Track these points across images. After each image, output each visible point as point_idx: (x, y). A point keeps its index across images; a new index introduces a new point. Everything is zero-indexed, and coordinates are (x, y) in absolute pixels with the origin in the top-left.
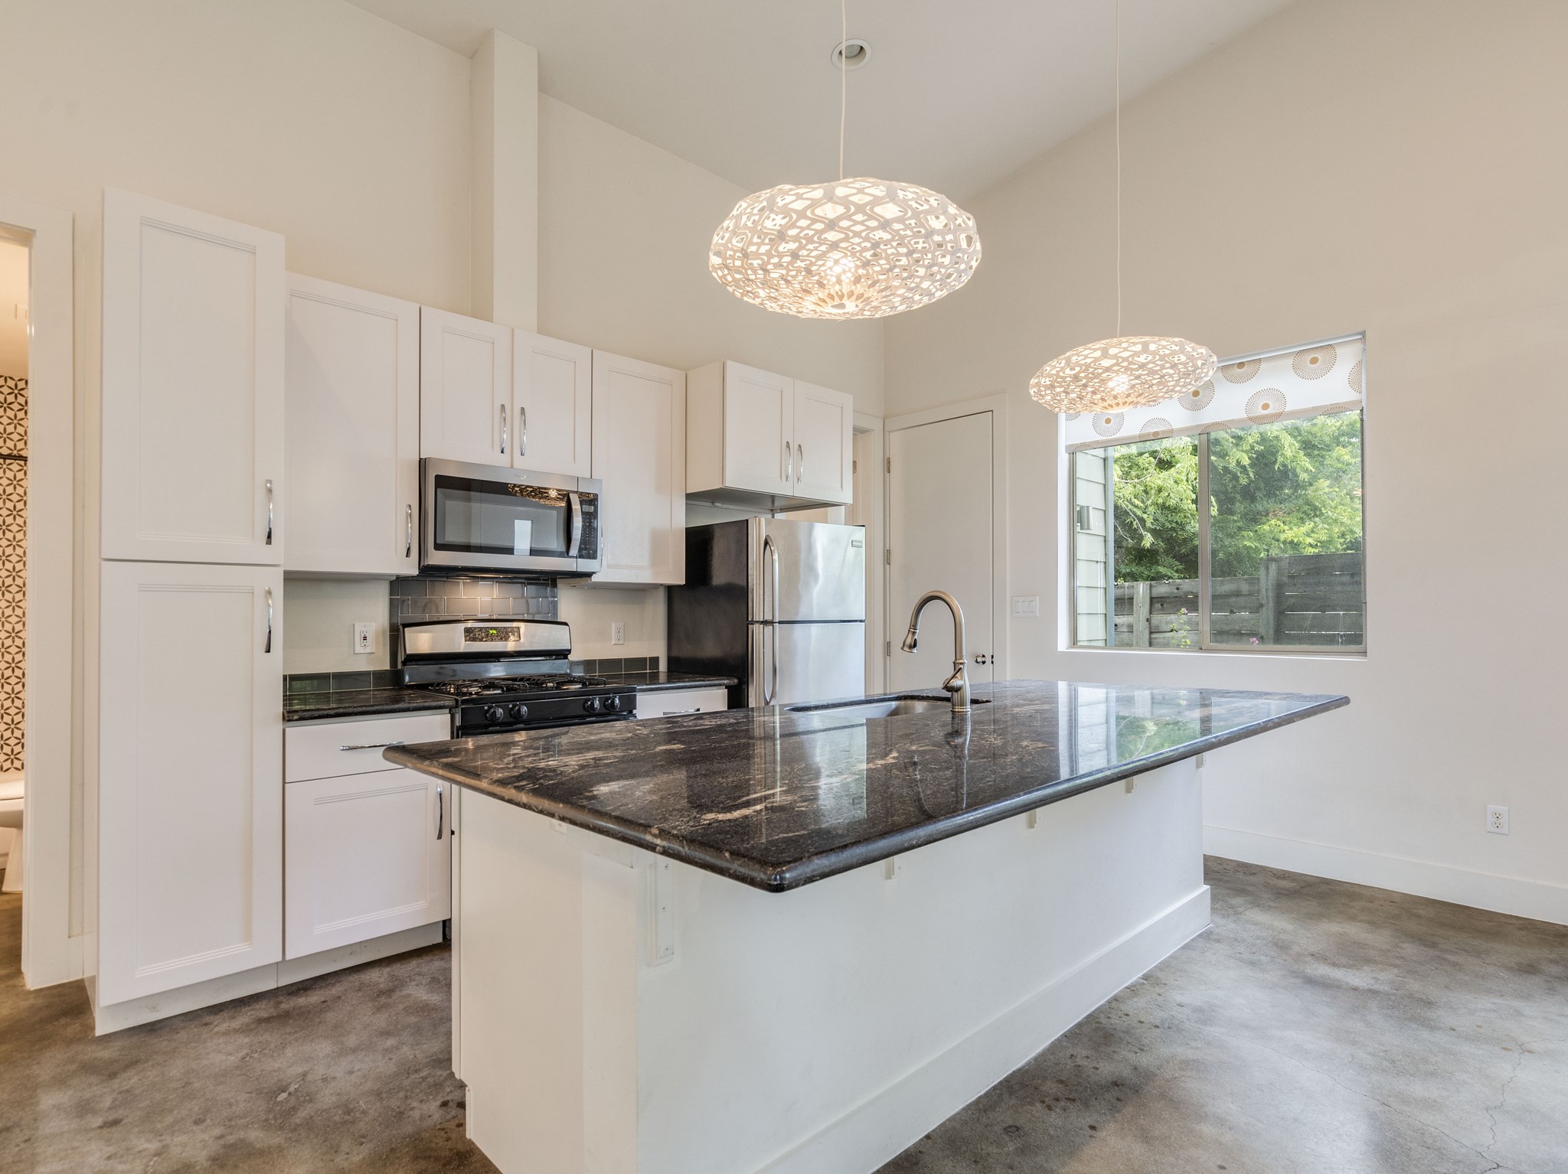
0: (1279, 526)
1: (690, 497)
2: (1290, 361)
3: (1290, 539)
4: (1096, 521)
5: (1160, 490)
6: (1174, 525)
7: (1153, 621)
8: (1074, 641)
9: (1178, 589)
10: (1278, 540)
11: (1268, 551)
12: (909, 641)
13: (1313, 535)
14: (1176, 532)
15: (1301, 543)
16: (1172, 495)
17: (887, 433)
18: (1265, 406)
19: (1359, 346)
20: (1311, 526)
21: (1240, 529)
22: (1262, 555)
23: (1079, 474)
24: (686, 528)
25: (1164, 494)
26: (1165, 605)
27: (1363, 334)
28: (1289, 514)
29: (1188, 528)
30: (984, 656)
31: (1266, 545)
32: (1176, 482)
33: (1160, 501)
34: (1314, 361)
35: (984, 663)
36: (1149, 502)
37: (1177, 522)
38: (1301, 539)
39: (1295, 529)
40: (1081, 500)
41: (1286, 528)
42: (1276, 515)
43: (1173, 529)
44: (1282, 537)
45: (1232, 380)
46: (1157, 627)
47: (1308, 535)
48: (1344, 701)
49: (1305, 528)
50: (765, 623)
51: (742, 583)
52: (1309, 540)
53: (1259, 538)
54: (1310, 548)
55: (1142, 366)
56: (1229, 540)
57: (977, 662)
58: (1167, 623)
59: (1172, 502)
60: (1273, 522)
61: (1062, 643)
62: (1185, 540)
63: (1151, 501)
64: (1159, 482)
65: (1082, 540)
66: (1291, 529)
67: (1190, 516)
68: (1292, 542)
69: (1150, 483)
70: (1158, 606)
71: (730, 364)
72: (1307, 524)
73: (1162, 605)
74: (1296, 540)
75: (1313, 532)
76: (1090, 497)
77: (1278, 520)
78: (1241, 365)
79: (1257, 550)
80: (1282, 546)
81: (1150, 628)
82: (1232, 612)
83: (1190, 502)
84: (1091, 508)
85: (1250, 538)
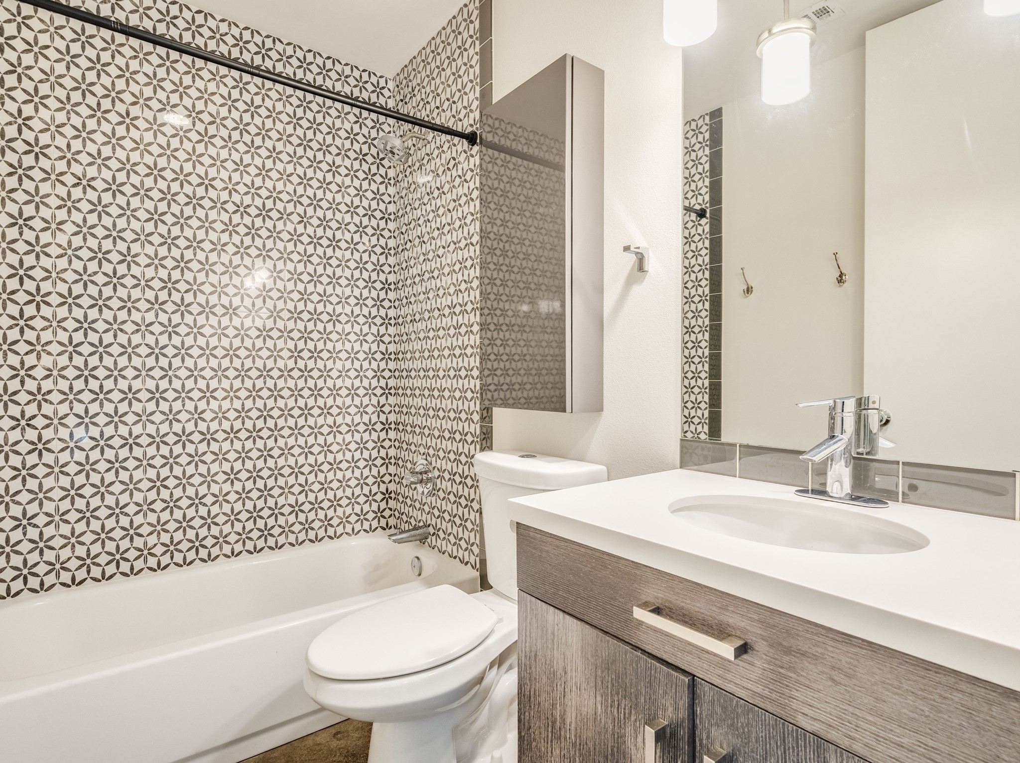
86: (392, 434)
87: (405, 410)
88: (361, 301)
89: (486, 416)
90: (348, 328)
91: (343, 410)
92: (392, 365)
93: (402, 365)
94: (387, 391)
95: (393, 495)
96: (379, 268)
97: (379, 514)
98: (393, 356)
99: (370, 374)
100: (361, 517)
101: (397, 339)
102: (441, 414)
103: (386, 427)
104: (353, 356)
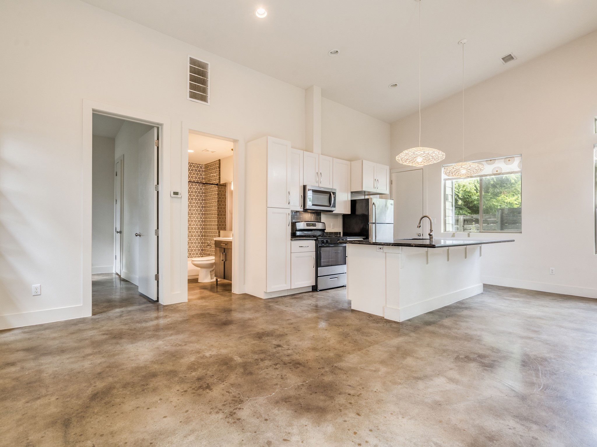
0: (505, 197)
1: (352, 192)
2: (503, 160)
3: (509, 202)
4: (450, 198)
5: (464, 186)
6: (468, 197)
7: (464, 227)
8: (445, 230)
9: (472, 217)
10: (505, 202)
11: (501, 206)
12: (419, 226)
13: (517, 200)
14: (468, 199)
15: (513, 203)
16: (468, 188)
17: (391, 173)
18: (497, 171)
19: (520, 157)
20: (516, 197)
21: (491, 198)
22: (499, 207)
23: (446, 186)
24: (351, 200)
25: (465, 187)
26: (468, 222)
27: (521, 154)
28: (509, 193)
29: (472, 197)
30: (420, 234)
31: (500, 204)
32: (469, 183)
33: (464, 189)
34: (509, 160)
35: (420, 236)
36: (460, 190)
37: (469, 196)
38: (513, 202)
39: (511, 198)
40: (447, 193)
41: (507, 198)
42: (504, 193)
43: (467, 198)
44: (506, 201)
45: (488, 164)
46: (466, 228)
47: (515, 200)
48: (514, 241)
49: (514, 198)
50: (373, 223)
51: (366, 213)
52: (515, 202)
53: (498, 201)
54: (516, 205)
55: (469, 169)
56: (487, 202)
57: (418, 236)
58: (469, 227)
59: (468, 190)
60: (502, 196)
61: (442, 231)
62: (472, 202)
63: (461, 189)
64: (464, 184)
65: (447, 203)
66: (509, 198)
67: (474, 194)
68: (509, 203)
69: (461, 184)
70: (466, 222)
71: (364, 161)
72: (515, 196)
73: (467, 222)
74: (511, 202)
75: (517, 199)
76: (449, 192)
77: (505, 195)
78: (491, 160)
79: (497, 206)
80: (506, 204)
81: (464, 229)
82: (488, 224)
83: (474, 190)
84: (449, 195)
85: (494, 202)
86: (203, 237)
87: (206, 232)
88: (197, 210)
89: (219, 232)
90: (195, 216)
91: (194, 232)
92: (203, 223)
93: (206, 223)
94: (202, 229)
95: (203, 250)
96: (201, 203)
97: (201, 254)
98: (204, 221)
99: (199, 225)
100: (197, 254)
101: (205, 218)
102: (212, 233)
103: (202, 236)
104: (195, 221)
